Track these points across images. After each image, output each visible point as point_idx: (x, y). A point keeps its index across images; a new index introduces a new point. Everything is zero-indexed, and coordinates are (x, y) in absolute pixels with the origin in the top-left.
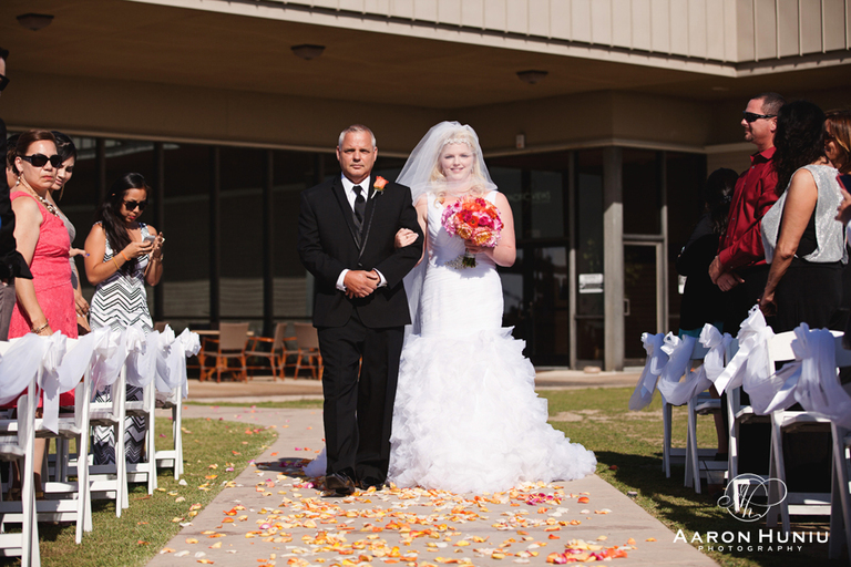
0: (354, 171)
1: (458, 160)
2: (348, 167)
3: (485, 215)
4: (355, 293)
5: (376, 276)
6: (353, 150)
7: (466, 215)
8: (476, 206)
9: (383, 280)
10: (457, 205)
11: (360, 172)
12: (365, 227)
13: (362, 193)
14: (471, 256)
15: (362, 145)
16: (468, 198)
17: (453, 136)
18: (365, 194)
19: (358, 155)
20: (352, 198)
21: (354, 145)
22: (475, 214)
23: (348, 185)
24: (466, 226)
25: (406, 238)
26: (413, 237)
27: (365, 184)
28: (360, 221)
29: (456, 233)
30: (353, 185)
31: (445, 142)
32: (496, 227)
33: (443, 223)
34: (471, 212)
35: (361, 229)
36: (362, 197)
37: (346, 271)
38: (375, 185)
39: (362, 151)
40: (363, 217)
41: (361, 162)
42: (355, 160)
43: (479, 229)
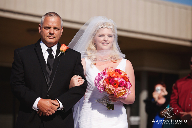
0: (49, 40)
1: (107, 38)
2: (46, 37)
3: (122, 80)
4: (43, 113)
5: (57, 104)
6: (49, 28)
7: (110, 80)
8: (116, 74)
9: (61, 106)
10: (104, 74)
11: (53, 41)
12: (53, 73)
13: (52, 53)
14: (112, 103)
15: (55, 25)
16: (110, 69)
17: (104, 24)
18: (54, 54)
19: (52, 31)
20: (46, 55)
21: (50, 24)
22: (116, 79)
23: (44, 48)
24: (111, 87)
25: (77, 81)
26: (82, 82)
27: (55, 48)
28: (50, 69)
29: (104, 90)
30: (47, 48)
31: (100, 27)
32: (128, 87)
33: (96, 84)
34: (114, 78)
35: (50, 74)
36: (53, 55)
37: (39, 99)
38: (61, 49)
39: (55, 28)
40: (52, 67)
41: (54, 35)
42: (50, 34)
43: (119, 88)
